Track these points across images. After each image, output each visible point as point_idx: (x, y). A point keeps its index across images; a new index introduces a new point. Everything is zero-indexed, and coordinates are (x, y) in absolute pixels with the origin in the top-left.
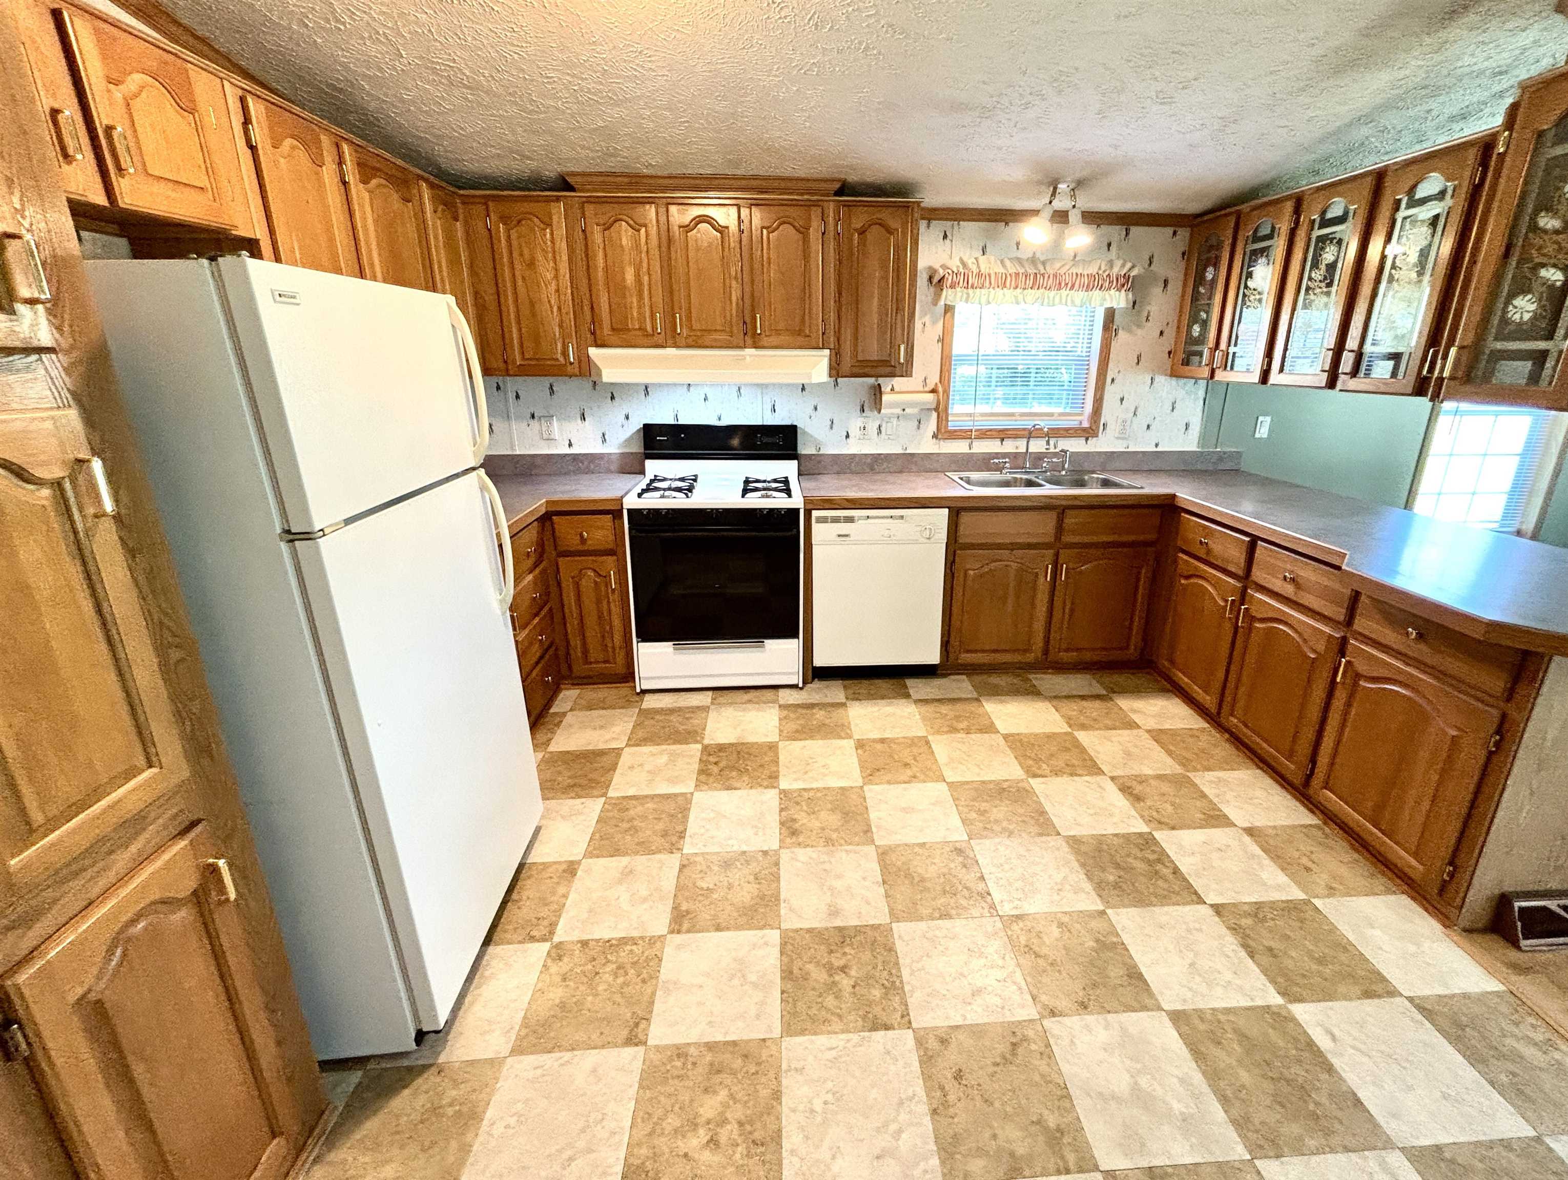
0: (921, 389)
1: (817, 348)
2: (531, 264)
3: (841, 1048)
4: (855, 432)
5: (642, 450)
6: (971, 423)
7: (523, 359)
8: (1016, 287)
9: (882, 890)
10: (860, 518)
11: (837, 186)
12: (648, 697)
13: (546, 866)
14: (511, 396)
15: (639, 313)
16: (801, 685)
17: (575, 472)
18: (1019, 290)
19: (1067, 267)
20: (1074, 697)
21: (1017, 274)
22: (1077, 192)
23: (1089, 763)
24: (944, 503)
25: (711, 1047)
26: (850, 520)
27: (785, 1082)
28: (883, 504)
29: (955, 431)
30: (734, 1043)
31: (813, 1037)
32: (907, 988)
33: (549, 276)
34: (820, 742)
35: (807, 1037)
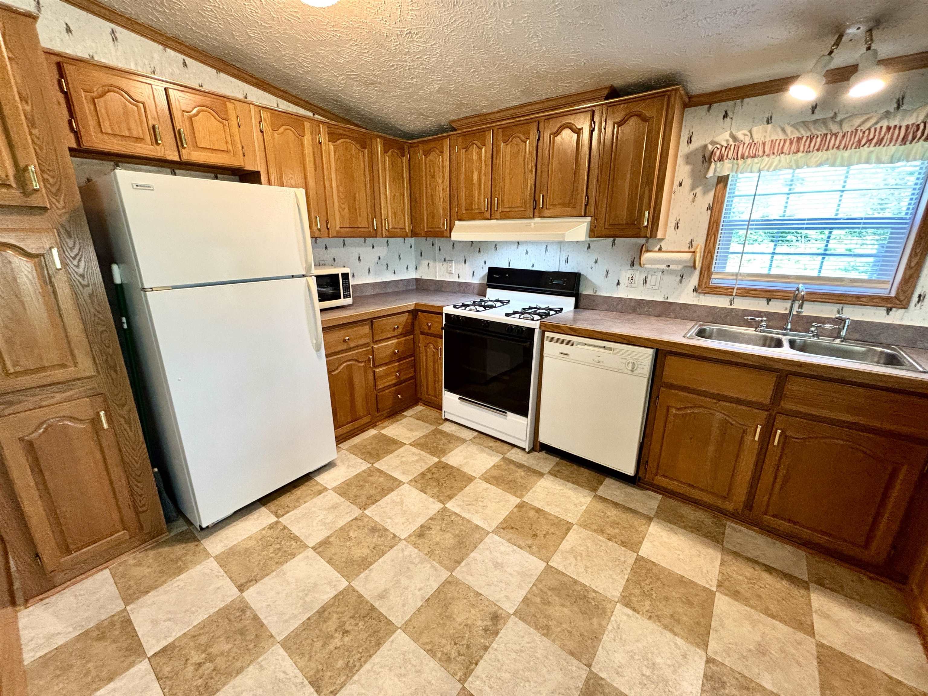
0: (687, 250)
1: (580, 216)
2: (433, 177)
3: (288, 677)
4: (624, 281)
5: (485, 282)
6: (734, 282)
7: (428, 228)
8: (798, 151)
9: (419, 604)
10: (579, 343)
11: (606, 92)
12: (447, 424)
13: (318, 483)
14: (437, 248)
15: (478, 199)
16: (527, 450)
17: (460, 292)
18: (800, 154)
19: (873, 121)
20: (758, 563)
21: (799, 139)
22: (874, 33)
23: (702, 630)
24: (650, 344)
25: (256, 618)
26: (570, 343)
27: (251, 668)
28: (605, 337)
29: (717, 287)
30: (262, 625)
31: (288, 657)
32: (356, 678)
33: (440, 182)
34: (501, 491)
35: (285, 654)
